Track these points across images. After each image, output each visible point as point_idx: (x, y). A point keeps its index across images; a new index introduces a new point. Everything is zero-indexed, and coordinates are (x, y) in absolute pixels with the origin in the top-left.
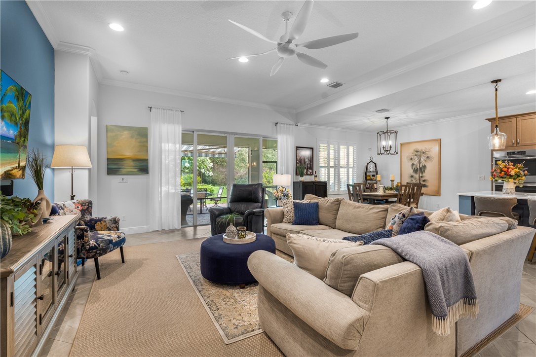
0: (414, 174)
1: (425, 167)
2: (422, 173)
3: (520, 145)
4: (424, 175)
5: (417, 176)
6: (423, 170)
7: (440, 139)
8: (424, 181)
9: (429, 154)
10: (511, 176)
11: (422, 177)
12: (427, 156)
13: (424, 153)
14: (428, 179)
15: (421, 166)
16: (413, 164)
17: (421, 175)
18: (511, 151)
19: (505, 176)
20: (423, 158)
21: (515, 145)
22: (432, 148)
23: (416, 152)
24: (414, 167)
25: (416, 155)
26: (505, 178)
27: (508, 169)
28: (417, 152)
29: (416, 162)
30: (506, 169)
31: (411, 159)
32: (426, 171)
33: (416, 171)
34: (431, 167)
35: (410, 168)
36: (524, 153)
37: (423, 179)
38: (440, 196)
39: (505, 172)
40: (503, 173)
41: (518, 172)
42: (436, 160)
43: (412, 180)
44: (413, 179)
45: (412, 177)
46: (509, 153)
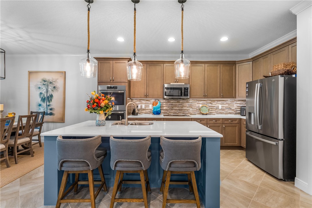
0: (42, 103)
1: (51, 96)
2: (49, 102)
3: (114, 81)
4: (51, 104)
5: (44, 105)
6: (50, 99)
7: (65, 72)
8: (51, 109)
9: (56, 84)
10: (101, 108)
11: (49, 105)
12: (54, 86)
13: (51, 83)
14: (54, 108)
15: (48, 95)
16: (41, 93)
17: (48, 104)
18: (109, 86)
19: (96, 108)
20: (50, 88)
21: (112, 81)
22: (58, 79)
23: (43, 82)
24: (42, 96)
25: (44, 84)
26: (97, 110)
27: (100, 100)
28: (45, 81)
29: (44, 91)
30: (97, 101)
31: (39, 88)
32: (52, 100)
33: (43, 100)
34: (57, 96)
35: (39, 97)
36: (116, 88)
37: (50, 107)
38: (64, 123)
39: (97, 103)
40: (95, 104)
41: (108, 104)
42: (61, 90)
43: (40, 109)
44: (40, 107)
45: (40, 105)
46: (108, 88)
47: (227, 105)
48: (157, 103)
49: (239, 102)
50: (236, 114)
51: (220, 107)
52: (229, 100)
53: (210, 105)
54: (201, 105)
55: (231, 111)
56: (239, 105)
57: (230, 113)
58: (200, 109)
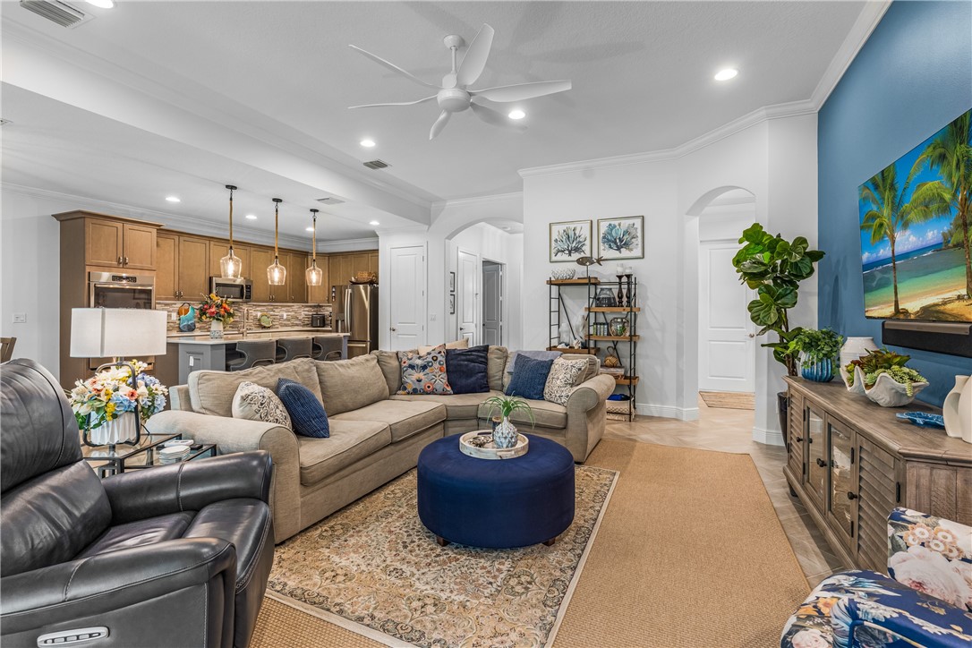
18: (118, 274)
36: (134, 279)
46: (114, 278)
47: (293, 313)
48: (187, 311)
49: (307, 309)
50: (304, 325)
51: (285, 317)
52: (296, 306)
53: (272, 313)
54: (259, 314)
55: (298, 322)
56: (307, 313)
57: (297, 325)
58: (259, 320)
